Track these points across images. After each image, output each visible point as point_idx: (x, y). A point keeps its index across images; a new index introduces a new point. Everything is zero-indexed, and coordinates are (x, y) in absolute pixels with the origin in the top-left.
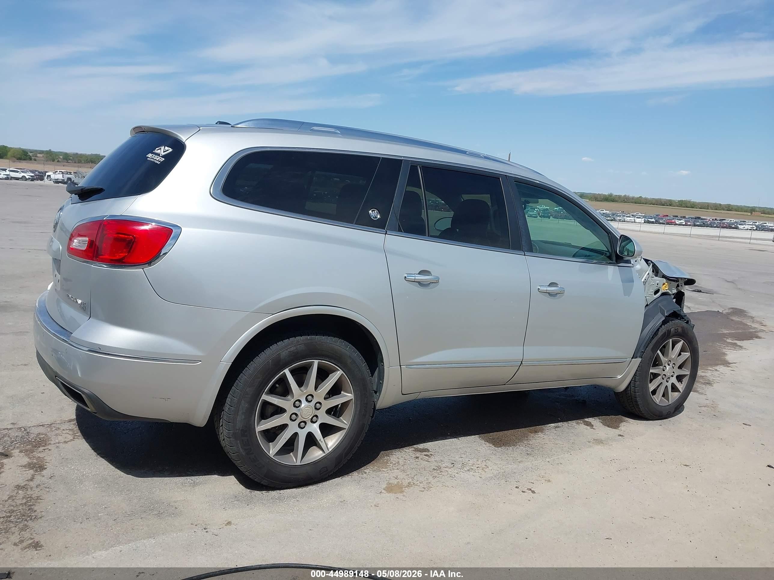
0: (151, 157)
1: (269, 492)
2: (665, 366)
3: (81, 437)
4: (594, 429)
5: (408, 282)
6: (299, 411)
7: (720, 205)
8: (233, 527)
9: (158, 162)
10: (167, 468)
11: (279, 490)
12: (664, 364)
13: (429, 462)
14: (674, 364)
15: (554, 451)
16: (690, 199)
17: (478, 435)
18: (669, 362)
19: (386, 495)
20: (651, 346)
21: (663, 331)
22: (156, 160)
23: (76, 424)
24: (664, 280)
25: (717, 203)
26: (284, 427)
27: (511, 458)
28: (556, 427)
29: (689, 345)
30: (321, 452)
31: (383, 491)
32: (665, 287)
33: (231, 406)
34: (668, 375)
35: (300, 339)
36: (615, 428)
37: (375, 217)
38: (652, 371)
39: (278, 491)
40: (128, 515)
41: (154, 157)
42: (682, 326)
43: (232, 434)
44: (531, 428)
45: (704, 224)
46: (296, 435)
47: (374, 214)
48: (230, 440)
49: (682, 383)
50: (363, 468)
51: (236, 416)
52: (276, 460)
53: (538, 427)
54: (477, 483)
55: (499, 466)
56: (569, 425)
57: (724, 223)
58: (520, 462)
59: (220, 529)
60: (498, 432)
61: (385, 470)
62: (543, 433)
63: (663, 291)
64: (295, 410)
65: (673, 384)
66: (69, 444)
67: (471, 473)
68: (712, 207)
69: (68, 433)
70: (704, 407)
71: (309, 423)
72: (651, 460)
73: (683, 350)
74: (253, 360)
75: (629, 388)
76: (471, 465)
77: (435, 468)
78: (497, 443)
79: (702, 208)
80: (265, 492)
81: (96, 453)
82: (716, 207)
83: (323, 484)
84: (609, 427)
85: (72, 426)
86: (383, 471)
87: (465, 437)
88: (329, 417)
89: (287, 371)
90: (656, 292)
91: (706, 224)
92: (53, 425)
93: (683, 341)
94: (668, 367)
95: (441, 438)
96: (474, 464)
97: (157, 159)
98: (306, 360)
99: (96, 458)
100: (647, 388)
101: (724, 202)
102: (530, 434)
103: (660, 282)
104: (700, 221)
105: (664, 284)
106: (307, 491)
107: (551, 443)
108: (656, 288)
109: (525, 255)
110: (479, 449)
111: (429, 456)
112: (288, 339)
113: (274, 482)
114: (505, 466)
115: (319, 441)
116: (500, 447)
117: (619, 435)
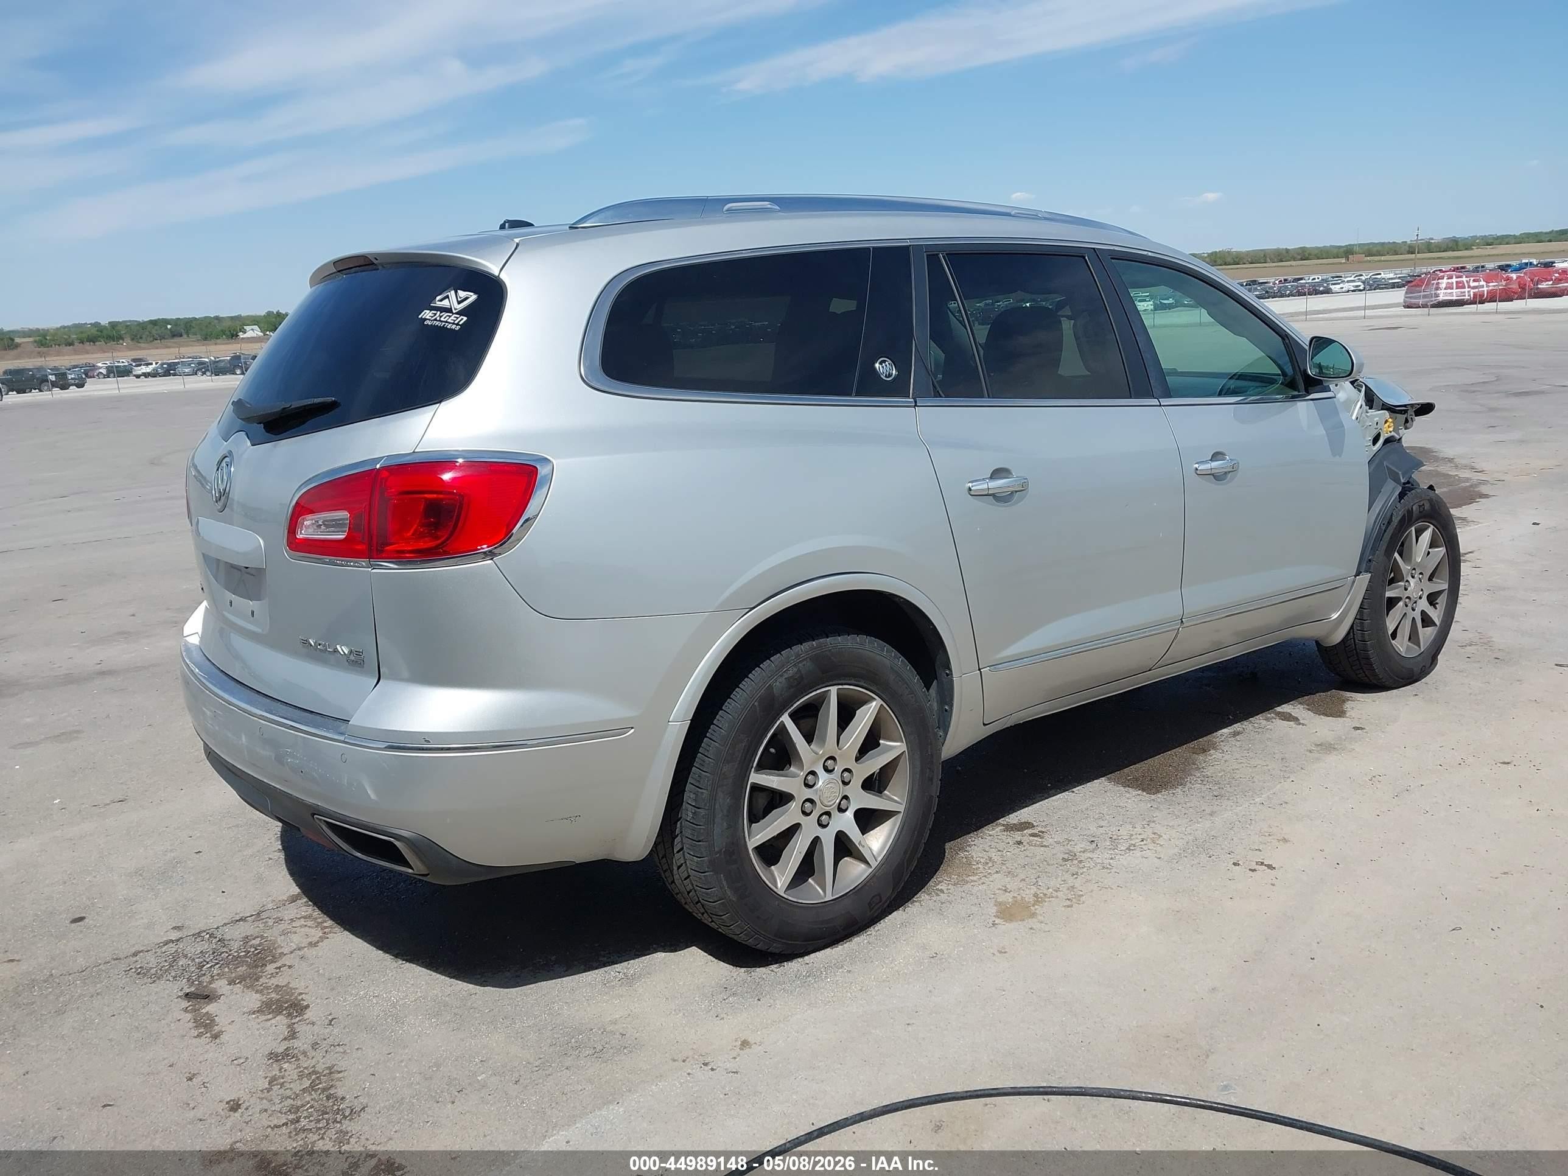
0: (432, 317)
1: (784, 966)
2: (1407, 581)
3: (338, 928)
4: (1303, 725)
5: (974, 499)
6: (817, 794)
7: (1287, 250)
8: (756, 1049)
9: (454, 327)
10: (553, 958)
11: (802, 957)
12: (1406, 577)
13: (1045, 846)
14: (1421, 573)
15: (1259, 781)
16: (1230, 247)
17: (1104, 776)
18: (1414, 572)
19: (1004, 926)
20: (1383, 545)
21: (1400, 513)
22: (446, 322)
23: (310, 903)
24: (1386, 414)
25: (1281, 247)
26: (792, 831)
27: (1191, 810)
28: (1235, 734)
29: (1442, 532)
30: (863, 866)
31: (997, 921)
32: (1389, 427)
33: (699, 808)
34: (1415, 596)
35: (800, 651)
36: (1340, 716)
37: (888, 373)
38: (1388, 594)
39: (800, 960)
40: (536, 1067)
41: (441, 317)
42: (1429, 498)
43: (708, 863)
44: (1191, 745)
45: (1267, 292)
46: (816, 841)
47: (884, 368)
48: (704, 876)
49: (1436, 608)
50: (931, 883)
51: (712, 826)
52: (790, 898)
53: (1200, 740)
54: (1160, 870)
55: (1180, 830)
56: (1256, 725)
57: (1303, 286)
58: (1211, 815)
59: (735, 1058)
60: (1135, 764)
61: (975, 878)
62: (1218, 749)
63: (1386, 435)
64: (808, 793)
65: (1423, 613)
66: (322, 947)
67: (1138, 853)
68: (1272, 257)
69: (306, 926)
70: (1470, 646)
71: (835, 814)
72: (1440, 765)
73: (1433, 544)
74: (723, 708)
75: (1352, 634)
76: (1127, 837)
77: (1066, 858)
78: (1151, 785)
79: (1254, 261)
80: (775, 966)
81: (391, 955)
82: (1279, 256)
83: (876, 928)
84: (1327, 715)
85: (304, 908)
86: (972, 881)
87: (1083, 786)
88: (869, 795)
89: (786, 719)
90: (1375, 440)
91: (1271, 292)
92: (264, 915)
93: (1432, 526)
94: (1412, 582)
95: (1040, 797)
96: (1132, 835)
97: (449, 321)
98: (816, 690)
99: (396, 965)
100: (1384, 628)
101: (1292, 245)
102: (1197, 756)
103: (1380, 418)
104: (1259, 288)
105: (1386, 422)
106: (854, 948)
107: (1244, 766)
108: (1374, 433)
109: (1160, 405)
110: (1121, 804)
111: (1040, 836)
112: (779, 654)
113: (793, 942)
114: (1190, 828)
115: (858, 846)
116: (1158, 792)
117: (1354, 728)
